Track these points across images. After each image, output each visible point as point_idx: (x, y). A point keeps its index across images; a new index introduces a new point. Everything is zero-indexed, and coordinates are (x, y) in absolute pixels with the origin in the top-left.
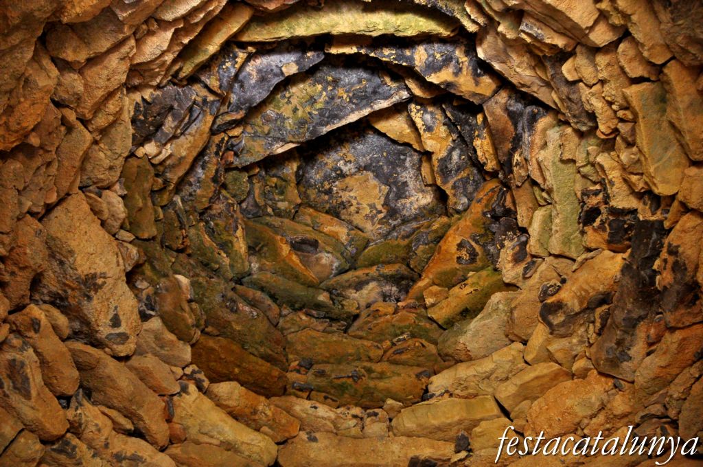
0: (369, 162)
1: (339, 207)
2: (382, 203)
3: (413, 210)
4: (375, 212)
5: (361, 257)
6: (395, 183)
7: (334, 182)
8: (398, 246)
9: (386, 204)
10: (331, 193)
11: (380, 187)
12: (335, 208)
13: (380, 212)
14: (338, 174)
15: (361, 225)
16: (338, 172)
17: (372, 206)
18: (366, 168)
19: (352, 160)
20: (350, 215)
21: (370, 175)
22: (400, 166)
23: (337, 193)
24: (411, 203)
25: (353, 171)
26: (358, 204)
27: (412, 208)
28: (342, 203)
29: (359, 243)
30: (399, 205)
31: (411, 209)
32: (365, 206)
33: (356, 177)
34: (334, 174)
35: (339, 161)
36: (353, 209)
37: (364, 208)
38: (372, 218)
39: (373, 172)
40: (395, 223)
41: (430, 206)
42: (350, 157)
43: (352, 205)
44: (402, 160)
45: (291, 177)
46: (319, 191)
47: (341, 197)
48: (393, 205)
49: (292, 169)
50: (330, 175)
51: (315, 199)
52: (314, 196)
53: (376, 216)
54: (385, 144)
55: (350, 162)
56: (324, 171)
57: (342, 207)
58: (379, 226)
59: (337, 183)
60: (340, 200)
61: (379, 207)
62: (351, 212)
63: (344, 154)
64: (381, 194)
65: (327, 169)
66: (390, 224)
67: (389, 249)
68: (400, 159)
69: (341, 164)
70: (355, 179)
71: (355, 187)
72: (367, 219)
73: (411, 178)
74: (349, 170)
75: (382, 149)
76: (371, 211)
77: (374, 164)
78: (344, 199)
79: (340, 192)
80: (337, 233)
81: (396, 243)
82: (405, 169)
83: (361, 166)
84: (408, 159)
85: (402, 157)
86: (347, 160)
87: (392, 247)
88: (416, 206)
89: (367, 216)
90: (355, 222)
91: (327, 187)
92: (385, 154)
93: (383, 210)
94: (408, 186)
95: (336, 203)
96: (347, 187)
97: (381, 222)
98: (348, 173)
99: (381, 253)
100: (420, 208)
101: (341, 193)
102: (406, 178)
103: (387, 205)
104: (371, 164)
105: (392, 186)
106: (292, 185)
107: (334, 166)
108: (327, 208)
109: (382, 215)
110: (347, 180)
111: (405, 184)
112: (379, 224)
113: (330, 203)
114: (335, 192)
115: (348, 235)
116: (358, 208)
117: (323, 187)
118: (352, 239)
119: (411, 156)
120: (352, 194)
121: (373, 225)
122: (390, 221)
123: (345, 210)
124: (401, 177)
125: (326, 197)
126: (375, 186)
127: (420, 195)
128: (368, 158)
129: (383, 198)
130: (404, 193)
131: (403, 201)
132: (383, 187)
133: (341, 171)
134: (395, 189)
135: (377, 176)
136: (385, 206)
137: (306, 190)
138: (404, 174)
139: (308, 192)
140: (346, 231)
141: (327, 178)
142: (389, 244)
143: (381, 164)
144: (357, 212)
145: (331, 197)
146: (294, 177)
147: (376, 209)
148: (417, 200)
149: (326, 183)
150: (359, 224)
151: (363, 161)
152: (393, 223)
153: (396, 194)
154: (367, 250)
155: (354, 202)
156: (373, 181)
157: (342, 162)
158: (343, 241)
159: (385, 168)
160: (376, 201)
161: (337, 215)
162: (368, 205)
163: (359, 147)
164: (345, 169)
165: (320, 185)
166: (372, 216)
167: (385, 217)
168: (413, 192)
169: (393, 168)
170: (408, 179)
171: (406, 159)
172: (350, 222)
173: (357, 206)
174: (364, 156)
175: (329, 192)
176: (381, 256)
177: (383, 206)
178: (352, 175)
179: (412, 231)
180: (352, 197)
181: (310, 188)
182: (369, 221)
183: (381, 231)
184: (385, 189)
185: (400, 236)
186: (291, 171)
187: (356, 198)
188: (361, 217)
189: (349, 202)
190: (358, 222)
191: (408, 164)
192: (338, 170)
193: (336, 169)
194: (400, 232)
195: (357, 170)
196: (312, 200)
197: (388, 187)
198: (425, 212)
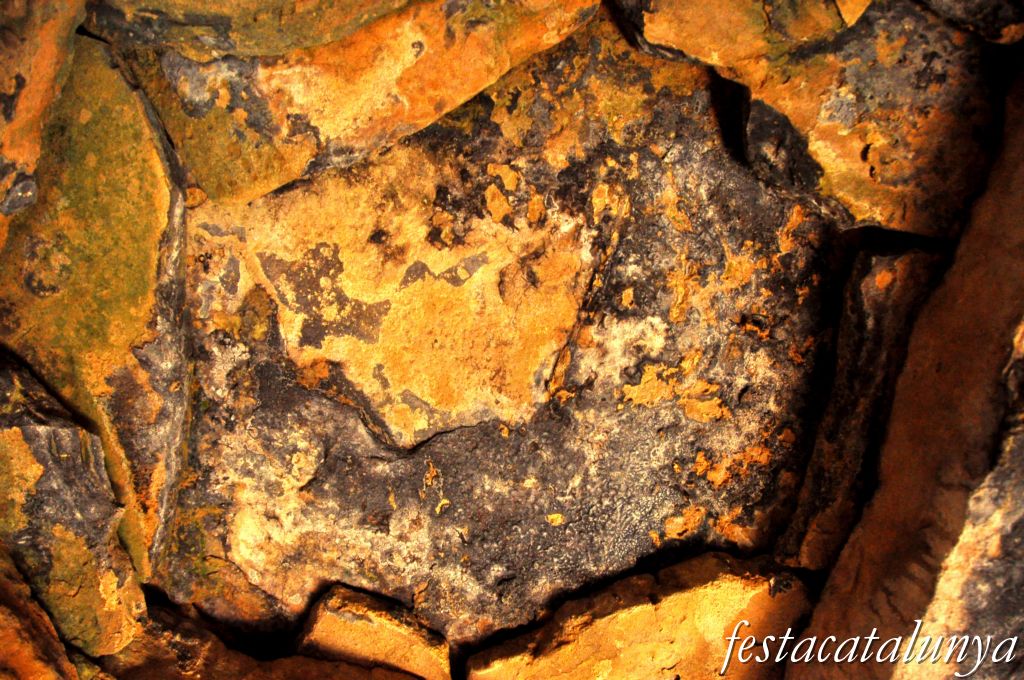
0: (573, 446)
1: (464, 175)
2: (351, 374)
3: (233, 477)
4: (330, 313)
5: (131, 112)
6: (409, 487)
7: (600, 244)
8: (95, 332)
9: (335, 382)
10: (562, 193)
11: (432, 412)
12: (473, 155)
13: (313, 334)
14: (619, 287)
15: (302, 204)
16: (628, 295)
17: (362, 321)
18: (555, 417)
19: (632, 392)
20: (391, 195)
21: (514, 411)
22: (467, 544)
23: (542, 222)
24: (273, 489)
25: (588, 363)
26: (419, 271)
27: (248, 481)
28: (476, 207)
29: (220, 143)
30: (298, 437)
31: (249, 473)
32: (389, 291)
33: (547, 351)
34: (631, 270)
35: (671, 338)
36: (411, 228)
37: (379, 278)
38: (307, 285)
39: (519, 431)
40: (220, 371)
41: (214, 547)
42: (649, 391)
43: (434, 236)
44: (487, 567)
45: (796, 94)
46: (605, 149)
47: (508, 222)
48: (312, 408)
49: (827, 135)
50: (644, 252)
51: (589, 99)
52: (603, 104)
53: (305, 305)
54: (592, 549)
55: (632, 376)
56: (674, 243)
57: (456, 193)
58: (244, 285)
59: (586, 255)
60: (498, 205)
61: (337, 347)
62: (400, 208)
63: (680, 376)
64: (395, 391)
65: (675, 261)
66: (224, 339)
67: (103, 283)
68: (496, 560)
69: (652, 334)
70: (541, 340)
71: (505, 315)
72: (315, 253)
73: (389, 554)
74: (603, 351)
75: (586, 521)
76: (341, 300)
77: (546, 455)
78: (485, 227)
79: (536, 238)
80: (350, 74)
81: (118, 336)
82: (441, 556)
83: (582, 403)
84: (474, 590)
85: (497, 570)
86: (651, 371)
87: (103, 304)
88: (245, 496)
89: (333, 266)
90: (334, 189)
91: (601, 198)
92: (557, 519)
93: (309, 353)
94: (362, 522)
95: (498, 180)
96: (533, 280)
97: (260, 307)
98: (592, 331)
99: (98, 226)
100: (228, 504)
101: (524, 235)
102: (402, 537)
103: (325, 385)
104: (558, 446)
105: (403, 467)
106: (755, 73)
107: (665, 301)
108: (500, 117)
109: (291, 328)
110: (564, 308)
111: (381, 521)
112: (258, 288)
113: (513, 152)
114: (555, 215)
115: (301, 125)
116: (397, 254)
117: (612, 178)
118: (260, 124)
119: (481, 606)
120: (485, 276)
121: (269, 262)
122: (240, 352)
123: (429, 187)
124: (416, 522)
125: (557, 158)
126: (448, 398)
127: (286, 536)
128: (592, 454)
129: (370, 387)
130: (341, 492)
131: (306, 464)
132: (421, 423)
133: (622, 315)
134: (381, 468)
135: (487, 431)
136: (324, 373)
137: (648, 89)
138: (422, 537)
139: (635, 96)
140: (333, 128)
141: (642, 229)
142: (133, 299)
143: (530, 482)
144: (378, 236)
145: (538, 178)
146: (787, 106)
147: (341, 328)
148: (272, 517)
149: (621, 209)
150: (313, 201)
151: (595, 429)
152: (225, 361)
153: (356, 462)
154: (159, 169)
155: (440, 260)
156: (472, 402)
157: (656, 343)
158: (281, 71)
159: (501, 488)
160: (377, 358)
161: (434, 140)
162: (383, 307)
163: (661, 451)
164: (619, 334)
165: (634, 174)
166: (314, 285)
167: (274, 338)
168: (321, 527)
169: (477, 517)
170: (390, 540)
171: (479, 576)
172: (355, 172)
173: (411, 258)
174: (613, 445)
175: (572, 189)
176: (80, 214)
177: (336, 365)
178: (571, 343)
179: (139, 444)
180: (470, 272)
181: (644, 117)
182: (299, 256)
183: (215, 277)
184: (407, 428)
185: (142, 376)
186: (823, 121)
187: (456, 281)
188: (342, 237)
189: (458, 240)
190: (331, 207)
191: (454, 575)
192: (637, 300)
193: (648, 296)
194: (165, 393)
195: (582, 379)
196: (593, 82)
197: (407, 440)
198: (200, 514)
